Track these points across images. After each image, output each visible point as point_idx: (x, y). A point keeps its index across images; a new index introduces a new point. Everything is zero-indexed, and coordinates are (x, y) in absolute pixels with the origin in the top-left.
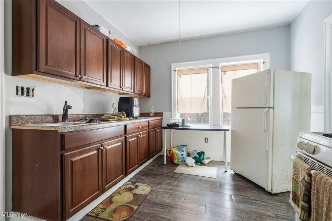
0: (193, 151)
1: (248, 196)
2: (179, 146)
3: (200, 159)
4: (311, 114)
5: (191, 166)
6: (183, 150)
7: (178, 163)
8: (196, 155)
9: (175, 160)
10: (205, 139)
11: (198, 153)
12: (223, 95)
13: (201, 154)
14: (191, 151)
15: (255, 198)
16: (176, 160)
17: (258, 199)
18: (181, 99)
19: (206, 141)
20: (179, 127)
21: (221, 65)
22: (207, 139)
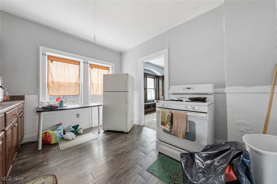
0: (68, 127)
1: (122, 139)
2: (53, 127)
3: (77, 131)
4: (135, 94)
5: (72, 139)
6: (60, 128)
7: (57, 142)
8: (73, 129)
9: (52, 141)
10: (77, 115)
11: (73, 127)
12: (91, 83)
13: (76, 127)
14: (66, 127)
15: (125, 138)
16: (54, 140)
17: (126, 137)
18: (53, 82)
19: (78, 117)
20: (59, 108)
21: (90, 62)
22: (79, 114)
